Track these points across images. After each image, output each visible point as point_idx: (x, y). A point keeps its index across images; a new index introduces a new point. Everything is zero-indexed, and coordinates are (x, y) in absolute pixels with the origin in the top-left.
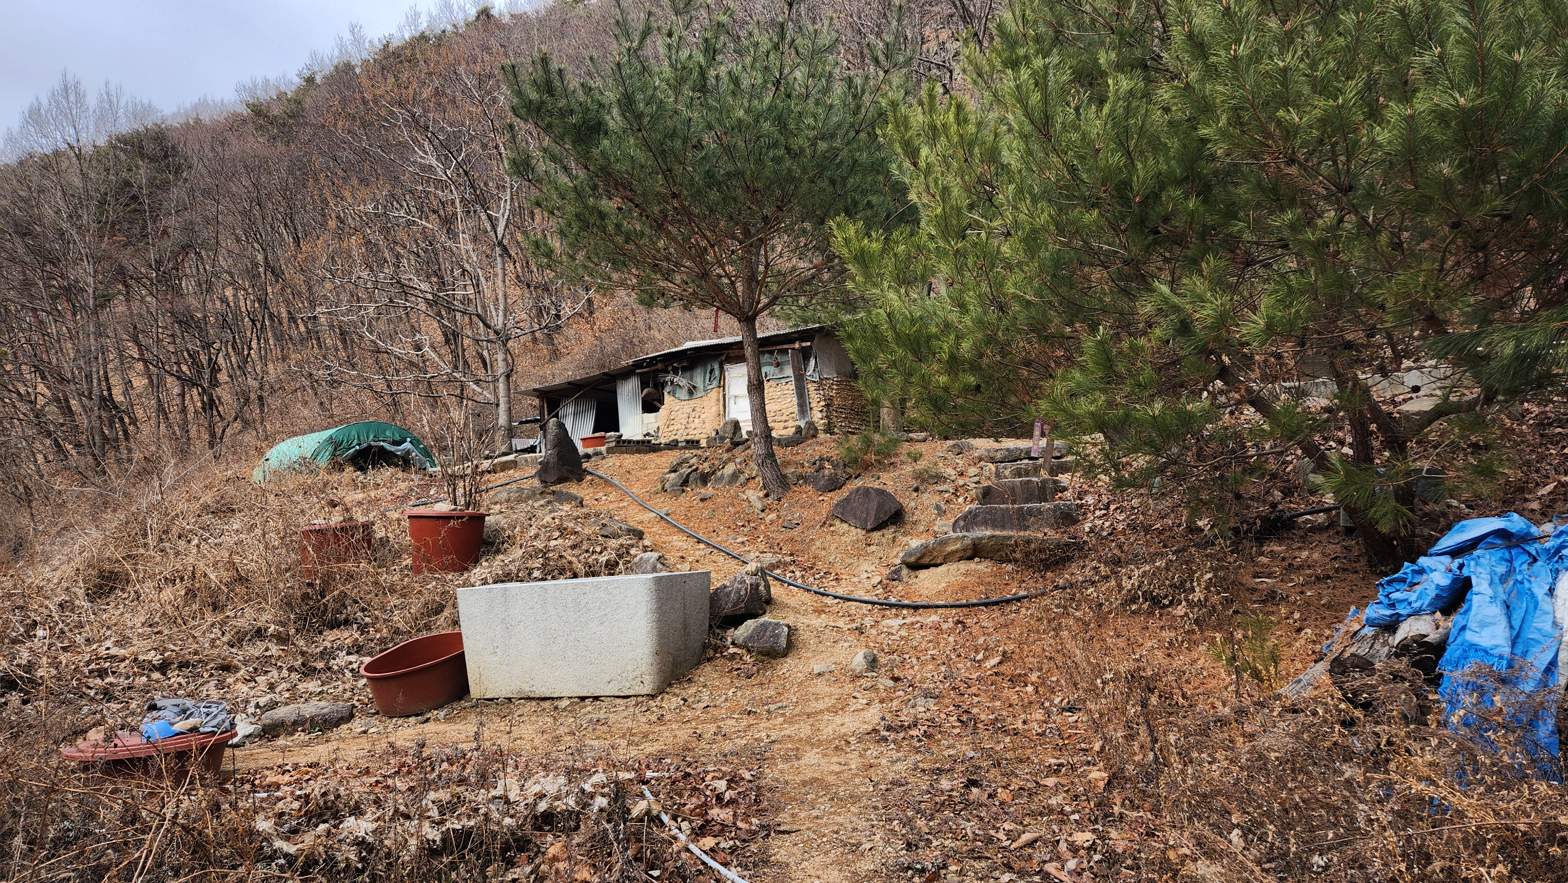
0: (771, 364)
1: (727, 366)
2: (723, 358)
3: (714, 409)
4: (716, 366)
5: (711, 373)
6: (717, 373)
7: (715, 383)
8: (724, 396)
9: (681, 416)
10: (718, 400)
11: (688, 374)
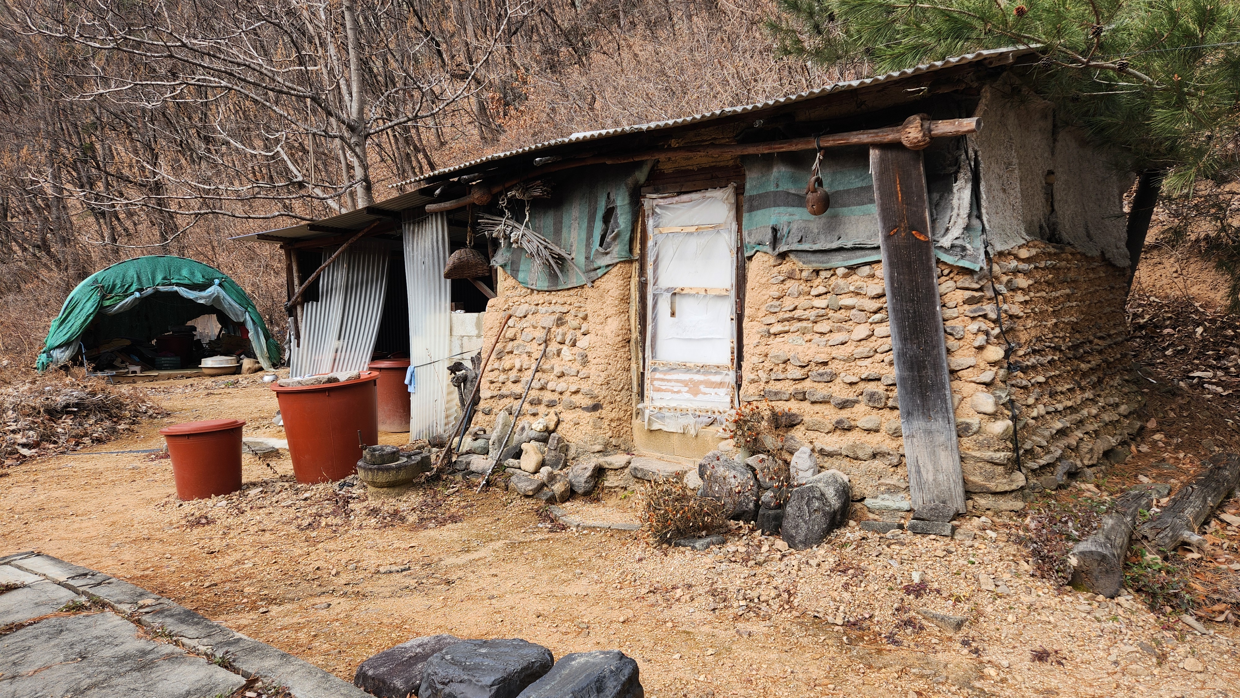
0: (799, 201)
1: (650, 201)
2: (641, 176)
3: (614, 325)
4: (621, 201)
5: (607, 219)
6: (623, 220)
7: (617, 251)
8: (643, 287)
9: (530, 333)
10: (625, 299)
11: (548, 221)
